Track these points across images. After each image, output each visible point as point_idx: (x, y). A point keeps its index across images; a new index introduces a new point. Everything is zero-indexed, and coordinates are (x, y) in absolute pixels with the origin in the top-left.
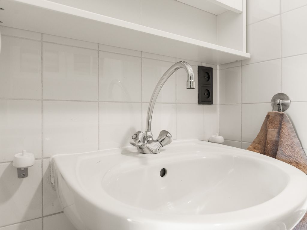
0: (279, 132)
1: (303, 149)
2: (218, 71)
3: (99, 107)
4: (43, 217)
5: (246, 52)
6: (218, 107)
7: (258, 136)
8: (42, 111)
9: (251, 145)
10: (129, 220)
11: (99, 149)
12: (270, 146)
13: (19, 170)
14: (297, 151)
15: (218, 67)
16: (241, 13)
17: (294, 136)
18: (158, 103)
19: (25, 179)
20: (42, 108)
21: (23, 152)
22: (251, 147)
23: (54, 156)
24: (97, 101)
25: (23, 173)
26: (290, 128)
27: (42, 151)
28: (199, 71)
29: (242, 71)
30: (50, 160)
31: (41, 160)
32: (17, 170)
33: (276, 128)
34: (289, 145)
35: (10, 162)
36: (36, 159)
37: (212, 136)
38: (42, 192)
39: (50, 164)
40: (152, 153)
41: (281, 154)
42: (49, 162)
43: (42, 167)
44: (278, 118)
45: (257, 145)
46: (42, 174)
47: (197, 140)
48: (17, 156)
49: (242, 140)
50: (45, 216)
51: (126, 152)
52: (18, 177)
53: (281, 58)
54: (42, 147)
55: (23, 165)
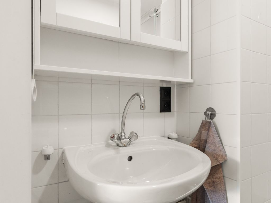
0: (208, 134)
1: (222, 145)
2: (175, 89)
3: (92, 118)
4: (58, 183)
5: (191, 79)
6: (175, 113)
7: (197, 135)
8: (58, 122)
9: (192, 141)
10: (98, 185)
11: (92, 143)
12: (202, 142)
13: (45, 156)
14: (218, 147)
15: (175, 86)
16: (187, 52)
17: (217, 137)
18: (129, 113)
19: (48, 161)
20: (58, 120)
21: (47, 146)
22: (192, 142)
23: (64, 148)
24: (90, 114)
25: (47, 157)
26: (214, 131)
27: (58, 144)
28: (160, 90)
29: (189, 91)
30: (63, 150)
31: (57, 150)
32: (44, 156)
33: (206, 131)
34: (213, 143)
35: (40, 151)
36: (54, 149)
37: (170, 134)
38: (58, 168)
39: (62, 153)
40: (124, 146)
41: (208, 148)
42: (62, 151)
43: (58, 154)
44: (208, 124)
45: (196, 141)
46: (58, 158)
47: (160, 136)
48: (44, 148)
49: (189, 137)
50: (60, 183)
51: (108, 146)
52: (45, 159)
53: (211, 84)
54: (58, 142)
55: (47, 153)
